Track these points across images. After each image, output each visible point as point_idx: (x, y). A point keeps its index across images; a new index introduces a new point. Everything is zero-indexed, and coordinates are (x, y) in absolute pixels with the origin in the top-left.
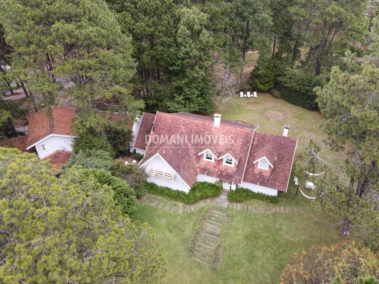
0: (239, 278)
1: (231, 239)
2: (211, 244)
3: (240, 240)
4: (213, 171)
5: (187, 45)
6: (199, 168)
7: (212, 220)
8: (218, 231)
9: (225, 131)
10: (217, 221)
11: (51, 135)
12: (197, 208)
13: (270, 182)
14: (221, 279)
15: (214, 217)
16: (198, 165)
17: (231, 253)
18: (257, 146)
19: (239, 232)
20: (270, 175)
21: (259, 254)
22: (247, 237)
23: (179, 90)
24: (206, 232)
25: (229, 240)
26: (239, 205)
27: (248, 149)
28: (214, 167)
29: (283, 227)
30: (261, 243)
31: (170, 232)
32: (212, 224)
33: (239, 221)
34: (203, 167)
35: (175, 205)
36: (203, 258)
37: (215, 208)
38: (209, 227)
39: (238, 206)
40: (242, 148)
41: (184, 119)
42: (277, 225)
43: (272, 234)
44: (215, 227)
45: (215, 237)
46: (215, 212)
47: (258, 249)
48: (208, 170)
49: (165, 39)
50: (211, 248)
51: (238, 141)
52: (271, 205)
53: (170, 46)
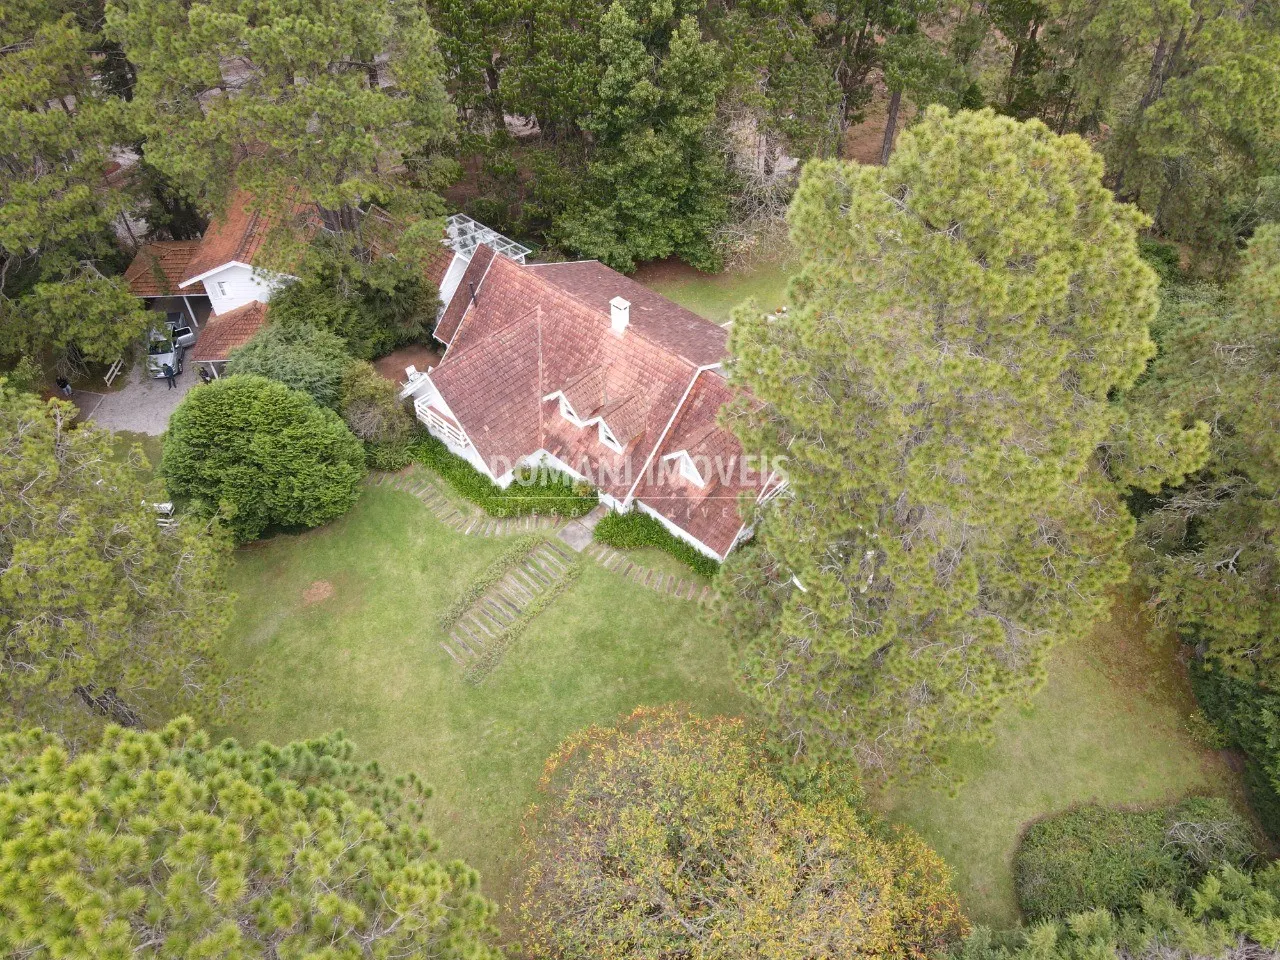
0: (513, 716)
1: (544, 629)
2: (495, 625)
3: (562, 639)
4: (573, 450)
5: (626, 64)
6: (547, 432)
7: (529, 574)
8: (526, 602)
9: (631, 352)
10: (535, 577)
11: (233, 263)
12: (510, 533)
13: (697, 520)
14: (474, 706)
15: (535, 566)
16: (546, 425)
17: (527, 661)
18: (699, 415)
19: (573, 619)
20: (704, 503)
21: (590, 682)
22: (583, 637)
24: (499, 596)
25: (537, 629)
26: (615, 554)
27: (669, 417)
28: (579, 441)
29: (686, 643)
30: (609, 660)
31: (424, 569)
32: (521, 580)
33: (586, 594)
34: (554, 432)
35: (465, 510)
36: (462, 651)
37: (553, 546)
38: (512, 586)
39: (609, 557)
40: (655, 410)
41: (549, 290)
42: (673, 634)
43: (648, 652)
44: (523, 590)
45: (511, 613)
46: (546, 554)
47: (593, 673)
48: (563, 444)
50: (489, 633)
51: (653, 387)
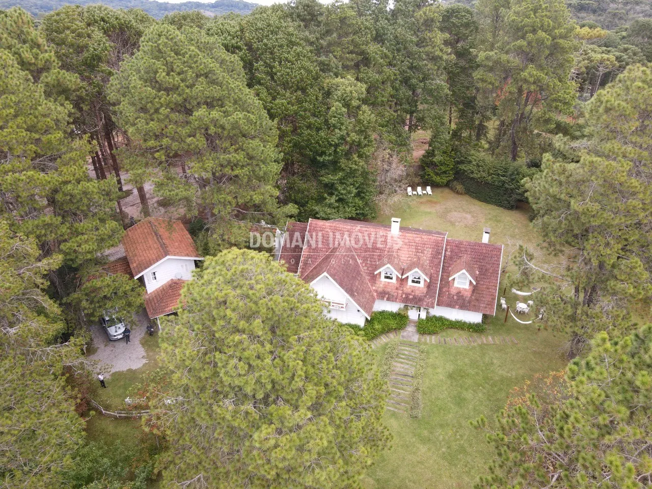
0: (448, 425)
1: (431, 380)
2: (405, 387)
3: (442, 381)
4: (396, 294)
5: (343, 128)
6: (376, 291)
7: (402, 358)
8: (411, 372)
9: (407, 241)
10: (407, 359)
11: (168, 257)
12: (379, 345)
13: (473, 303)
14: (425, 429)
15: (403, 354)
16: (374, 288)
17: (433, 397)
18: (451, 258)
19: (439, 370)
20: (472, 295)
21: (468, 395)
22: (450, 376)
23: (330, 188)
24: (397, 374)
25: (427, 380)
26: (433, 337)
27: (440, 262)
28: (397, 289)
29: (495, 361)
30: (469, 382)
32: (402, 363)
33: (436, 358)
34: (380, 290)
36: (398, 406)
37: (403, 343)
38: (399, 367)
39: (433, 339)
40: (431, 262)
41: (349, 227)
42: (487, 359)
43: (482, 371)
44: (407, 367)
45: (410, 379)
46: (403, 348)
47: (466, 390)
48: (388, 293)
49: (312, 120)
50: (405, 392)
51: (426, 252)
52: (475, 335)
53: (318, 129)
